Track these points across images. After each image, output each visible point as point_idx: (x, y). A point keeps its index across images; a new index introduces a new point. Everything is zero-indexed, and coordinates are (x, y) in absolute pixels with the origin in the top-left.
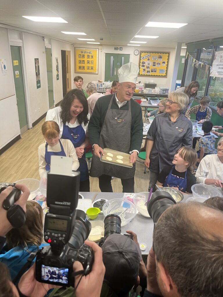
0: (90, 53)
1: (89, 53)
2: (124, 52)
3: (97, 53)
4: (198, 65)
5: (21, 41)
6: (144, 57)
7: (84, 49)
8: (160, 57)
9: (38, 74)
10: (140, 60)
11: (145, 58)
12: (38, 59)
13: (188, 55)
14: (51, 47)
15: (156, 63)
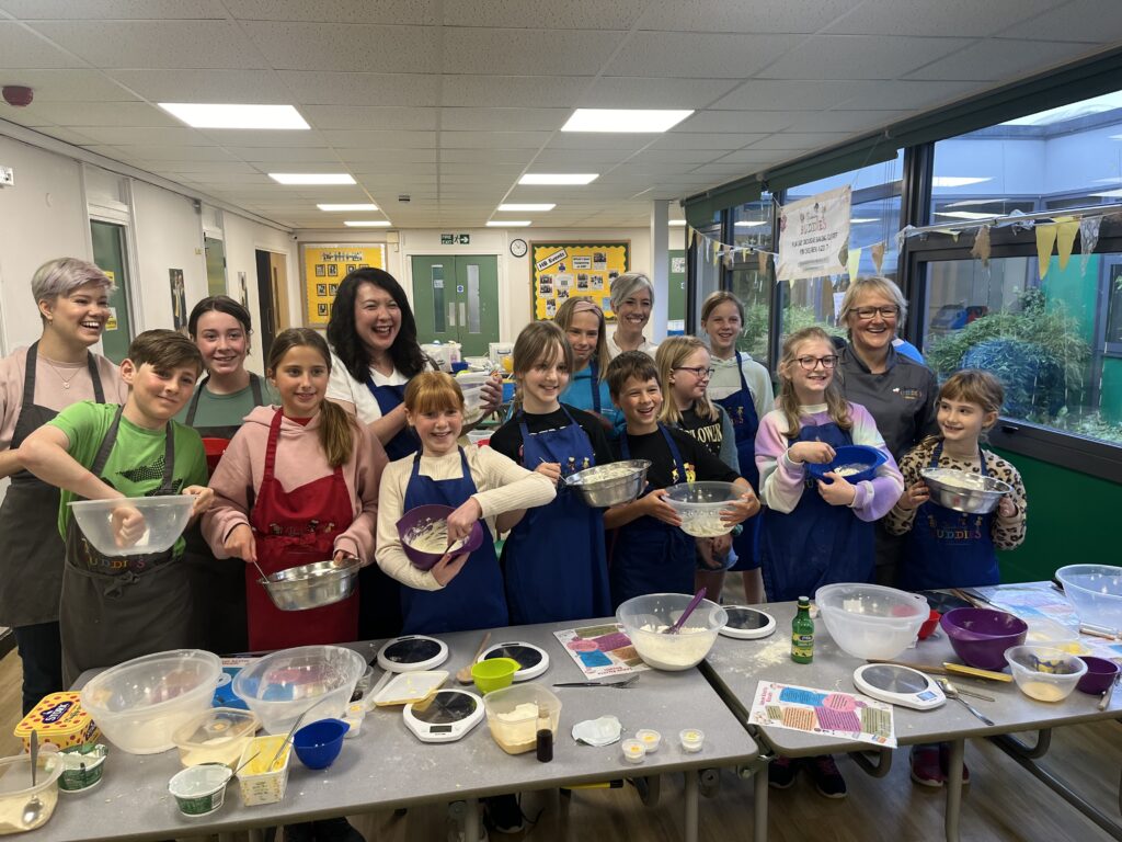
0: (356, 257)
1: (354, 258)
2: (478, 246)
3: (383, 257)
4: (732, 257)
5: (125, 208)
6: (547, 260)
7: (336, 245)
8: (600, 259)
9: (181, 323)
10: (534, 270)
11: (549, 264)
12: (180, 272)
13: (695, 236)
14: (223, 235)
15: (589, 279)
